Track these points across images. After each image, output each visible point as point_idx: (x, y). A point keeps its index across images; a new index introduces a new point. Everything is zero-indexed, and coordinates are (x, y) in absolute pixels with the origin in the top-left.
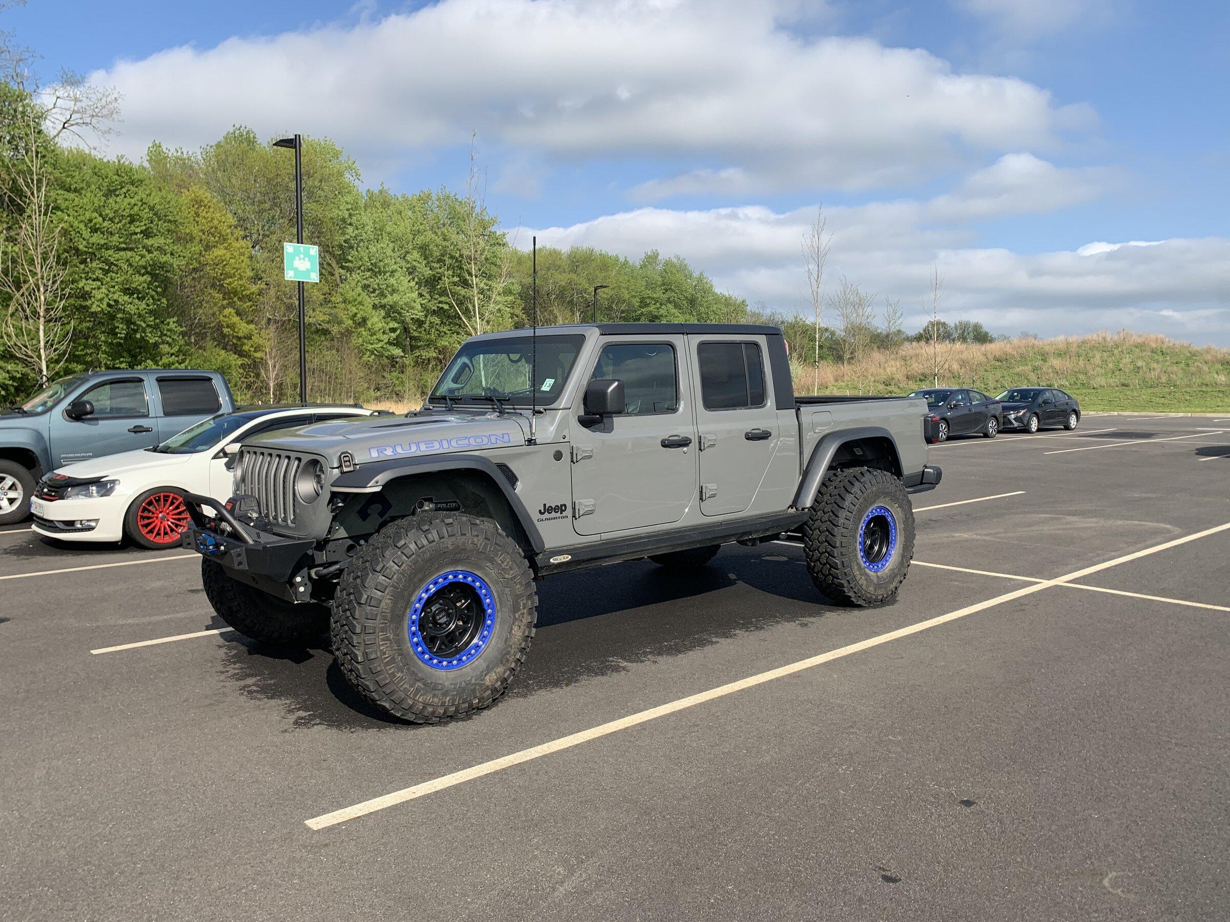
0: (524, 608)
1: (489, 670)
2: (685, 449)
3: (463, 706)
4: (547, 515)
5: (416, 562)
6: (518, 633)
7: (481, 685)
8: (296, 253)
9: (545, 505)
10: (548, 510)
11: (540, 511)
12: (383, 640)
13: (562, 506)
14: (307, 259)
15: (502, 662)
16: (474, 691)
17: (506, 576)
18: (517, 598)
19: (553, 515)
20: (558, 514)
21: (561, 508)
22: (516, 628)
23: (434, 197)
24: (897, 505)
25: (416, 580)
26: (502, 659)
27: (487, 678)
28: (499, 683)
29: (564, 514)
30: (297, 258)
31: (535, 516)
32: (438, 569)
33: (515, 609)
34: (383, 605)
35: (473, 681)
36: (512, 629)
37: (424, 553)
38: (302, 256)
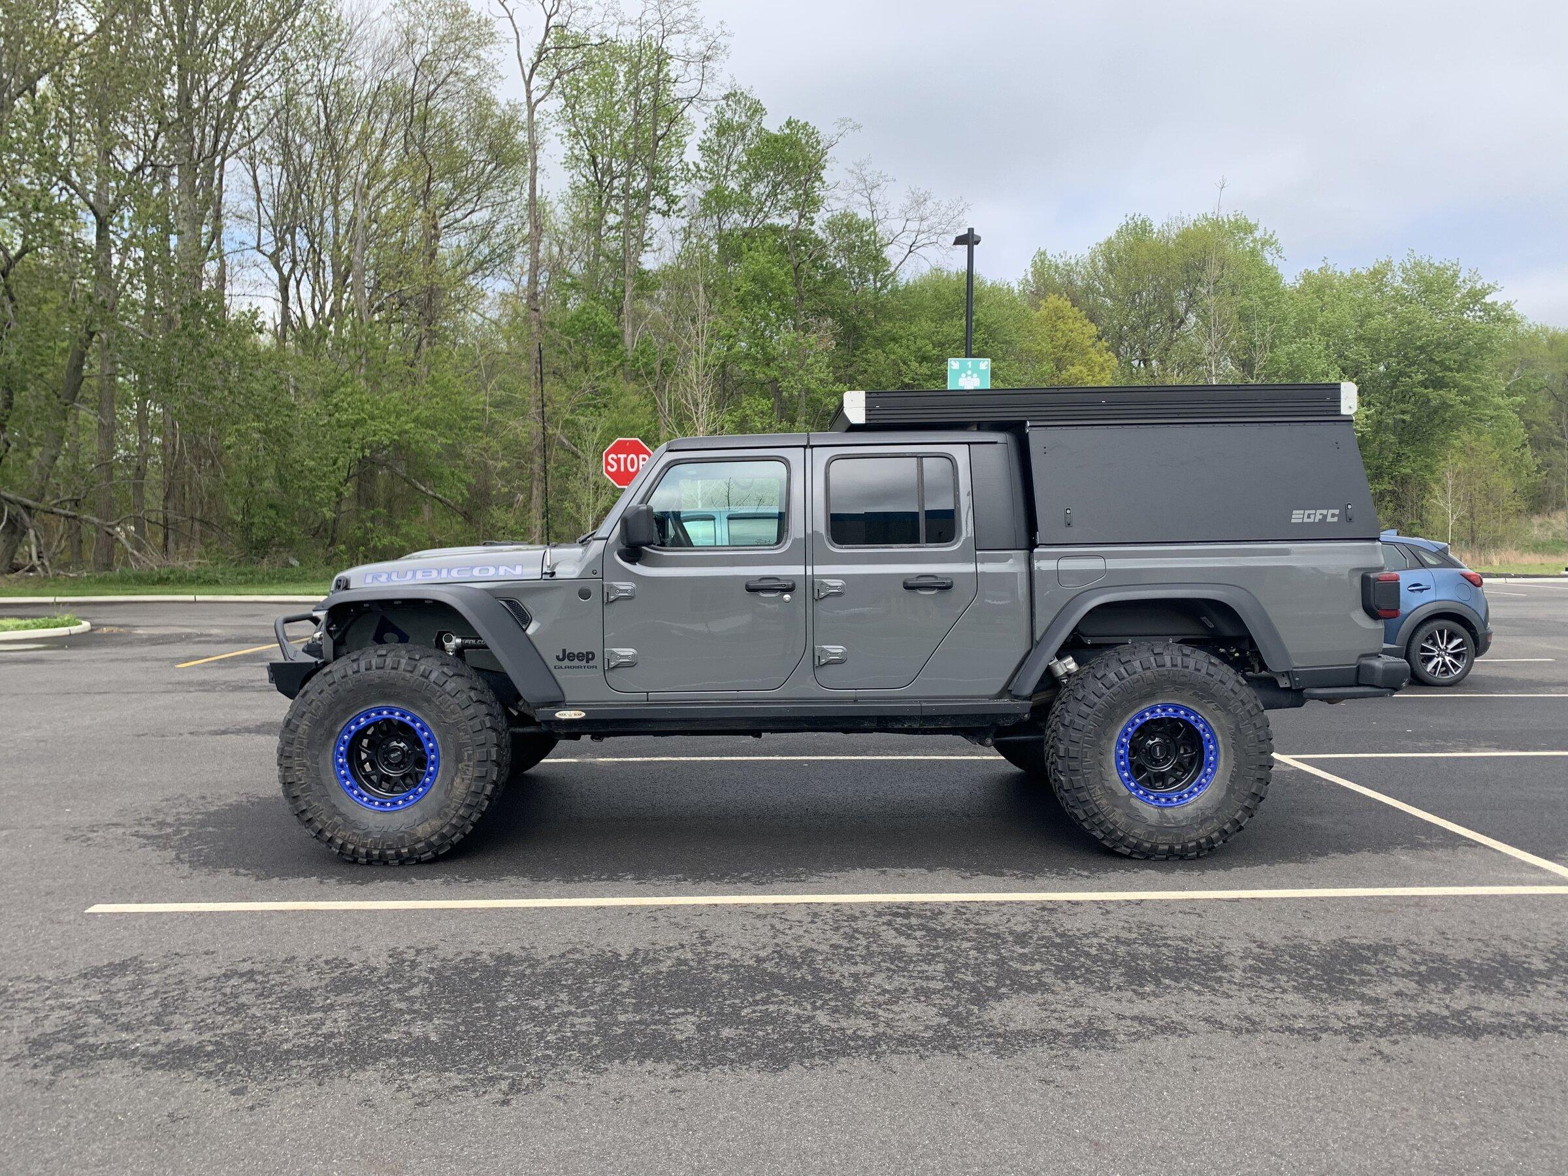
0: (469, 760)
1: (424, 820)
2: (787, 597)
3: (389, 852)
4: (566, 662)
5: (336, 692)
6: (460, 787)
7: (411, 835)
8: (963, 369)
9: (564, 651)
10: (566, 656)
11: (558, 657)
12: (299, 765)
13: (588, 653)
14: (975, 375)
15: (439, 815)
16: (401, 838)
17: (447, 720)
18: (460, 747)
19: (576, 663)
20: (584, 663)
21: (588, 657)
22: (458, 780)
23: (1396, 264)
24: (1212, 706)
25: (338, 709)
26: (440, 814)
27: (420, 828)
28: (435, 837)
29: (591, 663)
30: (963, 375)
31: (552, 662)
32: (366, 703)
33: (458, 760)
34: (300, 730)
35: (403, 829)
36: (453, 780)
37: (346, 683)
38: (969, 372)
